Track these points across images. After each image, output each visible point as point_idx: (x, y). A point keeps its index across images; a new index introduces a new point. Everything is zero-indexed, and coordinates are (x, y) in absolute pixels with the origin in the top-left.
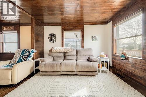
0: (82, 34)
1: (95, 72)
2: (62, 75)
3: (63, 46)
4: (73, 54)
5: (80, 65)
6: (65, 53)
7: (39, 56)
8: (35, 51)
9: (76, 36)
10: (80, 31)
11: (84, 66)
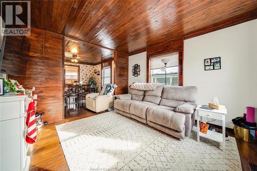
0: (179, 58)
1: (177, 131)
2: (131, 118)
3: (147, 81)
4: (155, 94)
5: (151, 112)
6: (145, 92)
7: (121, 92)
8: (116, 86)
9: (166, 64)
10: (176, 53)
11: (157, 114)
